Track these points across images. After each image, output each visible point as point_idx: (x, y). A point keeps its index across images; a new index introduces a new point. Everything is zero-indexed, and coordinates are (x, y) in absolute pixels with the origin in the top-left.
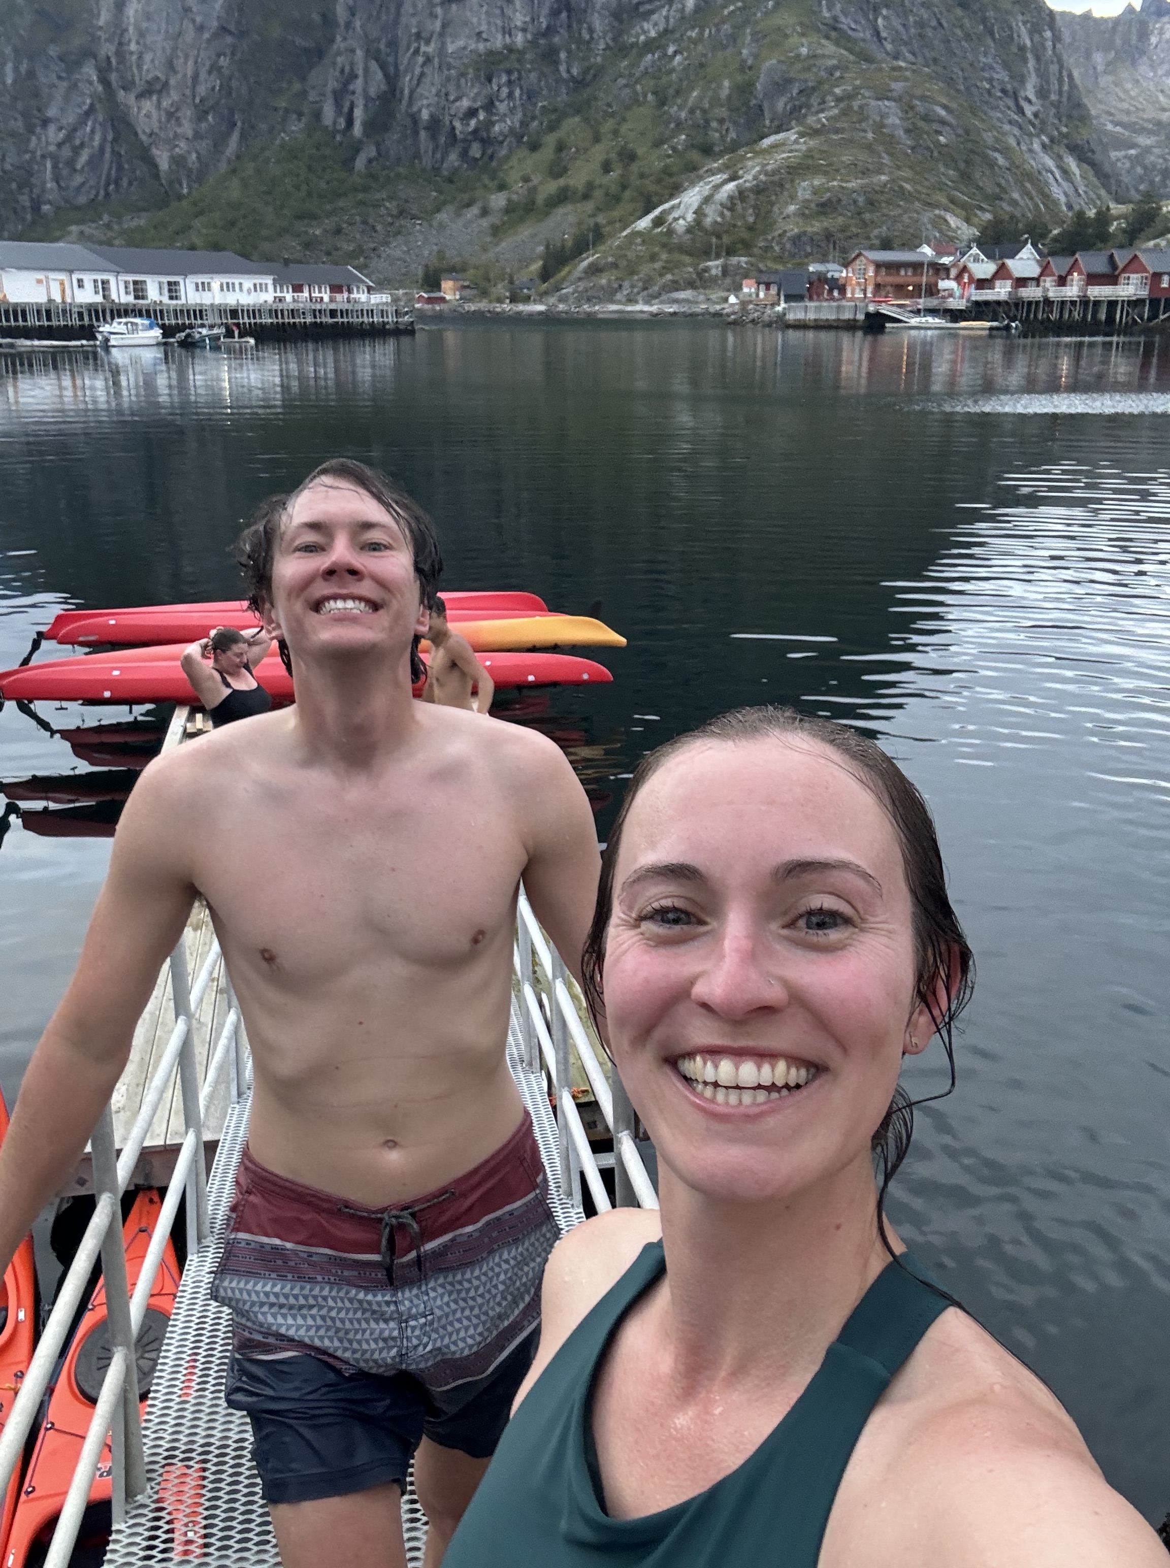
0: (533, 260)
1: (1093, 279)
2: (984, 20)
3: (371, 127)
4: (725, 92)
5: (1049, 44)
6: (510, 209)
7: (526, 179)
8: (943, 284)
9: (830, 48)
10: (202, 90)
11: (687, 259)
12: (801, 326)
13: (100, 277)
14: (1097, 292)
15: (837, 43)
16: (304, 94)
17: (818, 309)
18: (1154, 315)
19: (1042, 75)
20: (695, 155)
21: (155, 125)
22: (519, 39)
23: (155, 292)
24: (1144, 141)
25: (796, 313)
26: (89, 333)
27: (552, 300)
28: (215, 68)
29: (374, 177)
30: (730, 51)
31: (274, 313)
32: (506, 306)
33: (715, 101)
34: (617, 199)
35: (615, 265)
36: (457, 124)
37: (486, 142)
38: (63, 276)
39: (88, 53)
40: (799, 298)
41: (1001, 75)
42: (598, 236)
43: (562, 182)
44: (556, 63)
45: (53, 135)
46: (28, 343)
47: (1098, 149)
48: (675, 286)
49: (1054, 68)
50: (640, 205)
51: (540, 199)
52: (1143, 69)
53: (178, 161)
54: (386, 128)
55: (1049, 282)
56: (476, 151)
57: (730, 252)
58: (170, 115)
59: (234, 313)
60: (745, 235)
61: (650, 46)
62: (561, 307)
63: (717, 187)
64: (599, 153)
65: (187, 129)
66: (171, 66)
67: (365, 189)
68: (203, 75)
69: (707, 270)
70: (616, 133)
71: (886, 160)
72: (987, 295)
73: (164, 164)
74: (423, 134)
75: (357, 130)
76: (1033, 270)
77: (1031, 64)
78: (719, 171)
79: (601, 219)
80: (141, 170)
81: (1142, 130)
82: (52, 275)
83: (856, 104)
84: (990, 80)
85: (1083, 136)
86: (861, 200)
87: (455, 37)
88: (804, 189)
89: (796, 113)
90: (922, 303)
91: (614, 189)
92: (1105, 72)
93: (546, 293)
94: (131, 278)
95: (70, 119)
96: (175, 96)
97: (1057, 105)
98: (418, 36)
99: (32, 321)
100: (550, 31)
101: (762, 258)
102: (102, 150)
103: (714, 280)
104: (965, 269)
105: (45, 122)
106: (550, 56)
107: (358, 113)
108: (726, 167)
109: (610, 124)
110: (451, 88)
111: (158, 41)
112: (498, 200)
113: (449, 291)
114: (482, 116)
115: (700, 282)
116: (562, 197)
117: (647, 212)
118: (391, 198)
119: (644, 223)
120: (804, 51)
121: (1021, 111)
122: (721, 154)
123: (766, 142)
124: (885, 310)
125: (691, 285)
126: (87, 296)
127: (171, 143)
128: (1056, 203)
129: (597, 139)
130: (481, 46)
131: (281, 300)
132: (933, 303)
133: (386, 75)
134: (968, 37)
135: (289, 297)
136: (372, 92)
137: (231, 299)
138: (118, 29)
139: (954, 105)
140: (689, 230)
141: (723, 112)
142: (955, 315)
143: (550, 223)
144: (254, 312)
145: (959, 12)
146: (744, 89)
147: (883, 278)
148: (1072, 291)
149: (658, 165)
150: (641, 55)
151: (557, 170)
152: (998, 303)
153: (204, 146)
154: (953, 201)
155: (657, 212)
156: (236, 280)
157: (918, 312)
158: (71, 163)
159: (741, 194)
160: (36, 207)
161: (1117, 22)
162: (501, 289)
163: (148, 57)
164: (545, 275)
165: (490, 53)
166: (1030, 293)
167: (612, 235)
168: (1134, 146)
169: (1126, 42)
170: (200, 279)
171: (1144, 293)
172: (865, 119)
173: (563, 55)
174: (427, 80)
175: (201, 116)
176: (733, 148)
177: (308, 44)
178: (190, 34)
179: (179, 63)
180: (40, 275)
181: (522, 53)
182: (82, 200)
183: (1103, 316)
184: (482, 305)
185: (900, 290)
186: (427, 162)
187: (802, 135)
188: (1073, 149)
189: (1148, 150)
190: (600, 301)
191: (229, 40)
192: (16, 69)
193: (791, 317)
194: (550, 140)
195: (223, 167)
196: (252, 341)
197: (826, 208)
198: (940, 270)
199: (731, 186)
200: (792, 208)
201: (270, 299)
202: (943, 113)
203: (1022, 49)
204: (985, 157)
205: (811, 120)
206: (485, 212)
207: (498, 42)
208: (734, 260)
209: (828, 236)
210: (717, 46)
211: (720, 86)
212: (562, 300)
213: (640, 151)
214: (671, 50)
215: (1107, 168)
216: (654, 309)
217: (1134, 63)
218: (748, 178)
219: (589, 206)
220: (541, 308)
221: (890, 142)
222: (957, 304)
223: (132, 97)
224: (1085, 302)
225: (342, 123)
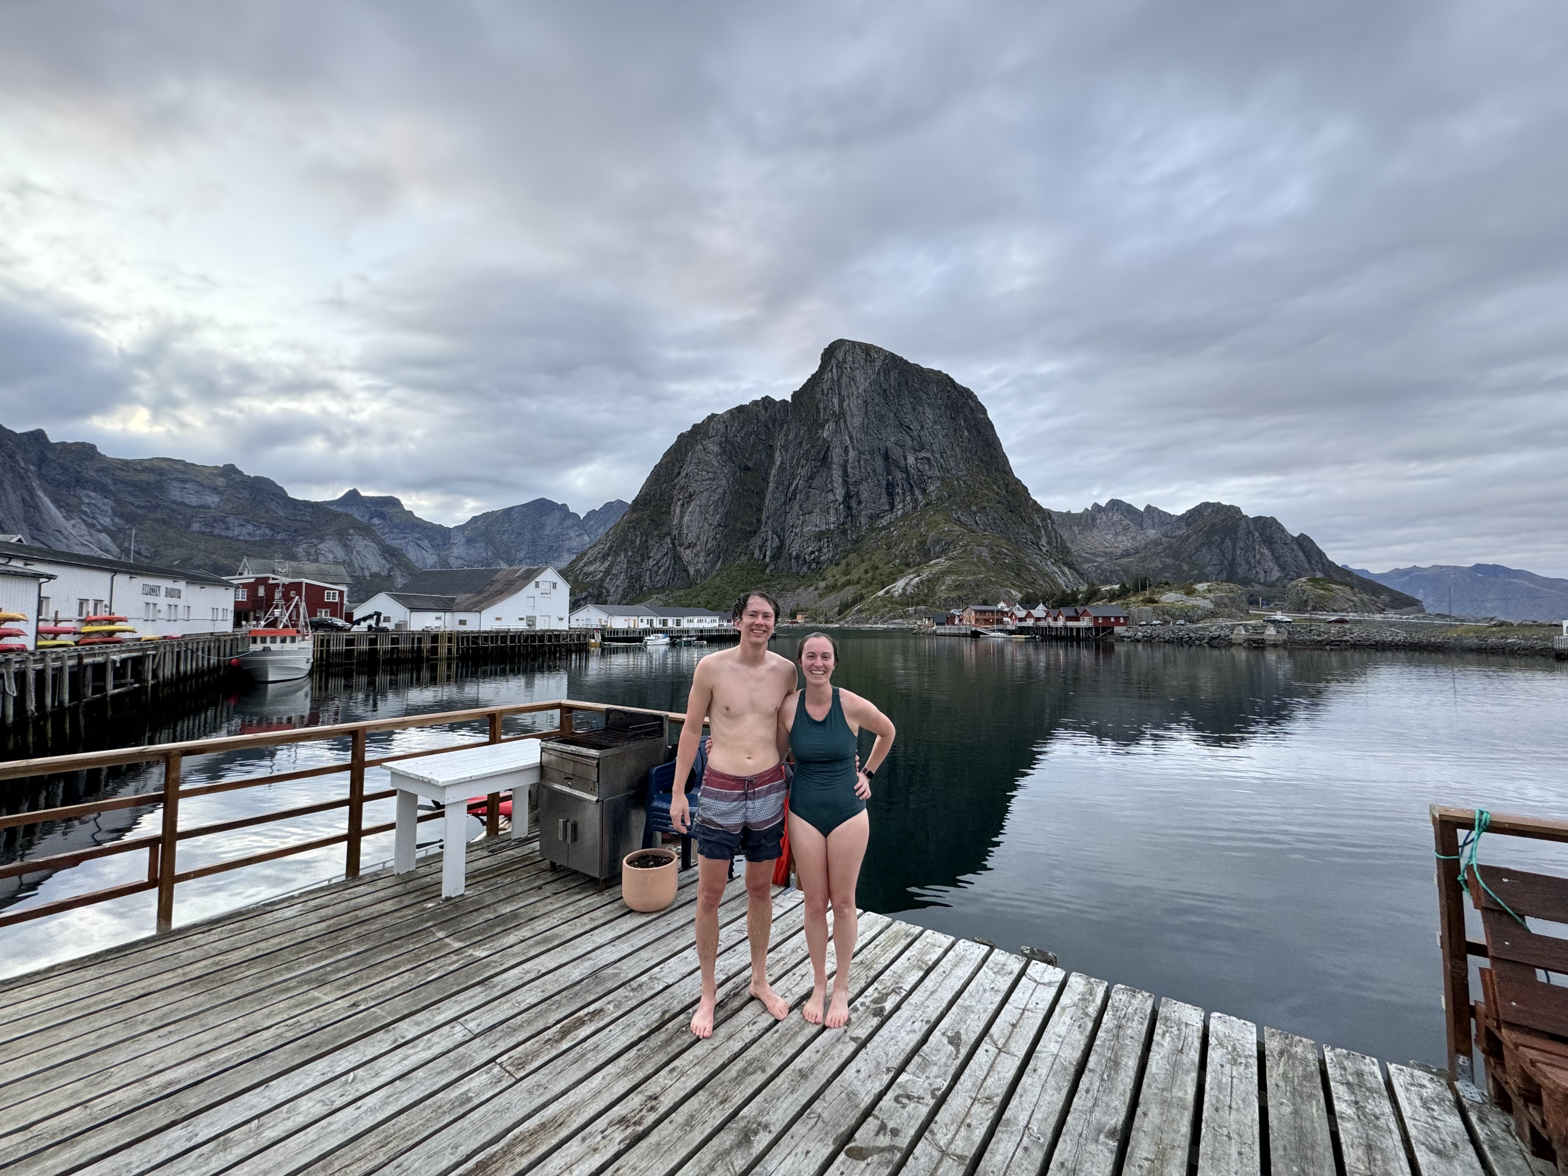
0: (835, 607)
1: (1069, 618)
2: (1021, 516)
3: (774, 558)
4: (914, 545)
5: (1050, 525)
6: (826, 588)
7: (833, 576)
8: (1006, 619)
9: (957, 528)
10: (709, 546)
11: (899, 607)
12: (944, 635)
13: (650, 618)
14: (1070, 624)
15: (960, 526)
16: (748, 547)
17: (950, 629)
18: (1098, 634)
19: (1048, 536)
20: (903, 567)
21: (690, 559)
22: (832, 526)
23: (671, 623)
24: (1100, 560)
25: (941, 630)
26: (640, 640)
27: (842, 623)
28: (714, 538)
29: (773, 576)
30: (916, 530)
31: (717, 631)
32: (823, 625)
33: (911, 547)
34: (871, 584)
35: (869, 609)
36: (807, 557)
37: (818, 563)
38: (635, 618)
39: (669, 534)
40: (943, 624)
41: (1030, 536)
42: (862, 598)
43: (848, 577)
44: (847, 534)
45: (651, 562)
46: (616, 644)
47: (1076, 564)
48: (894, 617)
49: (1053, 534)
50: (880, 586)
51: (839, 584)
52: (1095, 532)
53: (697, 571)
54: (779, 558)
55: (1050, 620)
56: (814, 566)
57: (918, 604)
58: (696, 555)
59: (701, 631)
60: (923, 597)
61: (884, 528)
62: (846, 625)
63: (911, 579)
64: (863, 567)
65: (702, 560)
66: (698, 538)
67: (769, 580)
68: (710, 540)
69: (908, 611)
70: (870, 559)
71: (983, 569)
72: (1024, 624)
73: (692, 573)
74: (793, 560)
75: (767, 559)
76: (1043, 615)
77: (1043, 532)
78: (912, 573)
79: (863, 591)
80: (683, 574)
81: (1098, 556)
82: (632, 618)
83: (969, 549)
84: (1026, 538)
85: (1069, 559)
86: (973, 584)
87: (807, 526)
88: (948, 580)
89: (944, 551)
90: (995, 627)
91: (869, 580)
92: (1079, 534)
93: (840, 620)
94: (662, 618)
95: (658, 557)
96: (698, 548)
97: (1057, 547)
98: (793, 526)
99: (621, 635)
100: (844, 523)
101: (931, 607)
102: (669, 568)
103: (911, 615)
104: (1013, 613)
105: (649, 558)
106: (844, 532)
107: (768, 553)
108: (915, 572)
109: (868, 556)
110: (805, 543)
111: (695, 530)
112: (822, 584)
113: (800, 619)
114: (816, 553)
115: (905, 616)
116: (848, 583)
117: (882, 589)
118: (779, 584)
119: (881, 593)
120: (946, 529)
121: (1041, 550)
122: (913, 567)
123: (932, 562)
124: (979, 630)
125: (901, 617)
126: (644, 625)
127: (696, 564)
128: (1060, 585)
129: (863, 561)
130: (817, 529)
131: (722, 625)
132: (1001, 627)
133: (780, 540)
134: (1014, 523)
135: (725, 624)
136: (774, 546)
137: (701, 626)
138: (680, 525)
139: (1010, 548)
140: (900, 596)
141: (914, 552)
142: (1011, 632)
143: (842, 593)
144: (709, 631)
145: (1010, 514)
146: (922, 543)
147: (979, 616)
148: (1060, 623)
149: (887, 571)
150: (880, 531)
151: (846, 573)
152: (1029, 628)
153: (708, 566)
154: (1013, 585)
155: (886, 589)
156: (704, 618)
157: (994, 631)
158: (656, 572)
159: (922, 582)
160: (641, 589)
161: (1081, 515)
162: (821, 618)
163: (690, 535)
164: (840, 613)
165: (820, 531)
166: (1043, 624)
167: (868, 598)
168: (1096, 561)
169: (1086, 521)
170: (689, 618)
171: (1091, 625)
172: (972, 554)
173: (849, 532)
174: (795, 542)
175: (708, 555)
176: (919, 564)
177: (751, 529)
178: (706, 527)
179: (701, 537)
180: (627, 618)
181: (833, 531)
182: (659, 585)
183: (1075, 634)
184: (813, 625)
185: (987, 621)
186: (794, 570)
187: (946, 560)
188: (1065, 564)
189: (1102, 563)
190: (862, 623)
191: (721, 528)
192: (641, 540)
193: (939, 631)
194: (844, 562)
195: (714, 573)
196: (705, 642)
197: (958, 587)
198: (1004, 613)
199: (917, 579)
200: (943, 587)
201: (716, 624)
202: (1006, 551)
203: (1038, 527)
204: (1027, 568)
205: (950, 554)
206: (816, 589)
207: (824, 528)
208: (919, 607)
209: (959, 598)
210: (911, 527)
211: (912, 542)
212: (847, 622)
213: (880, 566)
214: (892, 529)
215: (1081, 571)
216: (885, 626)
217: (1091, 530)
218: (924, 576)
219: (859, 586)
220: (838, 626)
221: (984, 562)
222: (1009, 627)
223: (682, 549)
224: (1066, 628)
225: (762, 557)
